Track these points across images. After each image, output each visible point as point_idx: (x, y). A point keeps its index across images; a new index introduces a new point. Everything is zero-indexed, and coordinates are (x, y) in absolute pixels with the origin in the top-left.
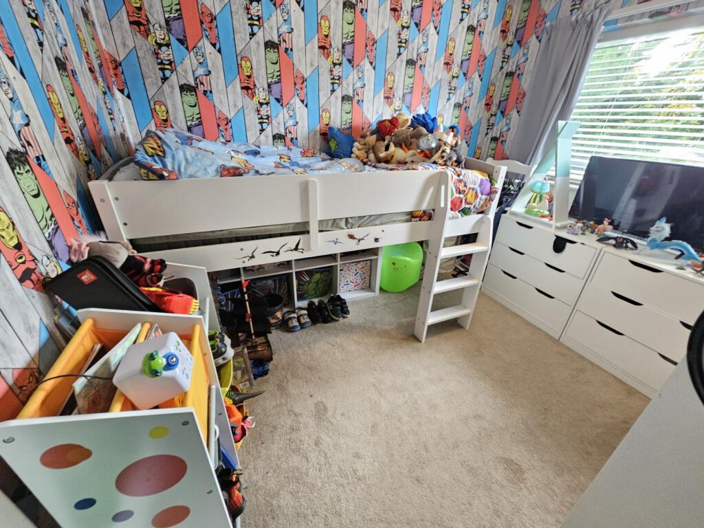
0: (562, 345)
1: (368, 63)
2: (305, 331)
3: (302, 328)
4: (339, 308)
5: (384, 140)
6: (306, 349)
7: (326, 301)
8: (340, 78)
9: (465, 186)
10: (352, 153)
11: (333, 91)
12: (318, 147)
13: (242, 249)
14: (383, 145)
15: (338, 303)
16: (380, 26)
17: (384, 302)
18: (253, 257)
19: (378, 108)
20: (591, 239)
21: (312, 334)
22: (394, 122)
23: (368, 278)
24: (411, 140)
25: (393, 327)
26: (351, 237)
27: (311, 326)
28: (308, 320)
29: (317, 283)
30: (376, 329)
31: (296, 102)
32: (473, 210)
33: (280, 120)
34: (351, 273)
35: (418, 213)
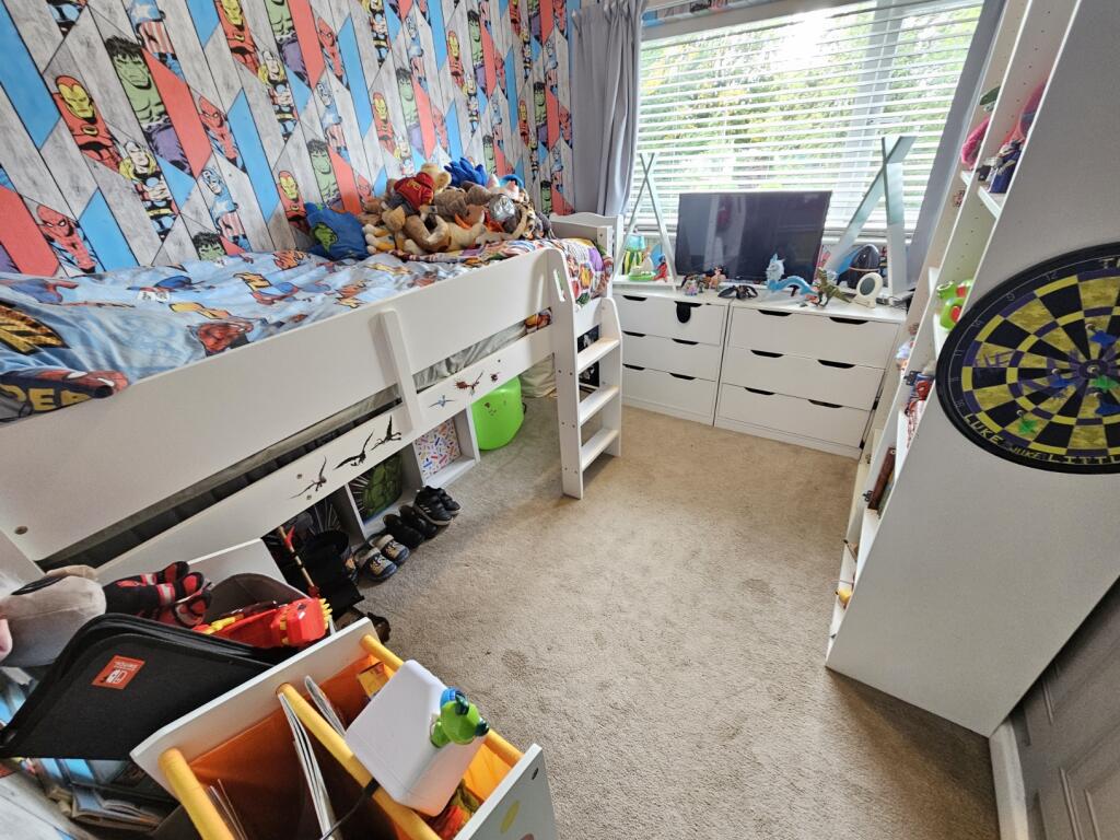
0: (719, 429)
1: (336, 79)
2: (407, 566)
3: (398, 565)
4: (440, 505)
5: (419, 214)
6: (427, 592)
7: (411, 504)
8: (292, 108)
9: (576, 263)
10: (367, 244)
11: (287, 135)
12: (292, 244)
13: (300, 476)
14: (418, 222)
15: (435, 498)
16: (334, 10)
17: (495, 467)
18: (323, 481)
19: (375, 159)
20: (710, 296)
21: (421, 566)
22: (423, 179)
23: (455, 441)
24: (468, 207)
25: (531, 496)
26: (462, 385)
27: (410, 555)
28: (402, 547)
29: (383, 481)
30: (510, 510)
31: (220, 163)
32: (591, 294)
33: (198, 206)
34: (428, 444)
35: (533, 319)
